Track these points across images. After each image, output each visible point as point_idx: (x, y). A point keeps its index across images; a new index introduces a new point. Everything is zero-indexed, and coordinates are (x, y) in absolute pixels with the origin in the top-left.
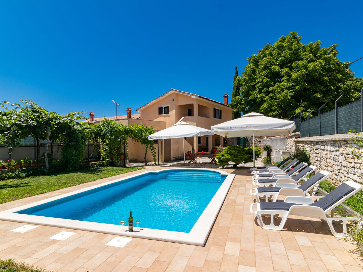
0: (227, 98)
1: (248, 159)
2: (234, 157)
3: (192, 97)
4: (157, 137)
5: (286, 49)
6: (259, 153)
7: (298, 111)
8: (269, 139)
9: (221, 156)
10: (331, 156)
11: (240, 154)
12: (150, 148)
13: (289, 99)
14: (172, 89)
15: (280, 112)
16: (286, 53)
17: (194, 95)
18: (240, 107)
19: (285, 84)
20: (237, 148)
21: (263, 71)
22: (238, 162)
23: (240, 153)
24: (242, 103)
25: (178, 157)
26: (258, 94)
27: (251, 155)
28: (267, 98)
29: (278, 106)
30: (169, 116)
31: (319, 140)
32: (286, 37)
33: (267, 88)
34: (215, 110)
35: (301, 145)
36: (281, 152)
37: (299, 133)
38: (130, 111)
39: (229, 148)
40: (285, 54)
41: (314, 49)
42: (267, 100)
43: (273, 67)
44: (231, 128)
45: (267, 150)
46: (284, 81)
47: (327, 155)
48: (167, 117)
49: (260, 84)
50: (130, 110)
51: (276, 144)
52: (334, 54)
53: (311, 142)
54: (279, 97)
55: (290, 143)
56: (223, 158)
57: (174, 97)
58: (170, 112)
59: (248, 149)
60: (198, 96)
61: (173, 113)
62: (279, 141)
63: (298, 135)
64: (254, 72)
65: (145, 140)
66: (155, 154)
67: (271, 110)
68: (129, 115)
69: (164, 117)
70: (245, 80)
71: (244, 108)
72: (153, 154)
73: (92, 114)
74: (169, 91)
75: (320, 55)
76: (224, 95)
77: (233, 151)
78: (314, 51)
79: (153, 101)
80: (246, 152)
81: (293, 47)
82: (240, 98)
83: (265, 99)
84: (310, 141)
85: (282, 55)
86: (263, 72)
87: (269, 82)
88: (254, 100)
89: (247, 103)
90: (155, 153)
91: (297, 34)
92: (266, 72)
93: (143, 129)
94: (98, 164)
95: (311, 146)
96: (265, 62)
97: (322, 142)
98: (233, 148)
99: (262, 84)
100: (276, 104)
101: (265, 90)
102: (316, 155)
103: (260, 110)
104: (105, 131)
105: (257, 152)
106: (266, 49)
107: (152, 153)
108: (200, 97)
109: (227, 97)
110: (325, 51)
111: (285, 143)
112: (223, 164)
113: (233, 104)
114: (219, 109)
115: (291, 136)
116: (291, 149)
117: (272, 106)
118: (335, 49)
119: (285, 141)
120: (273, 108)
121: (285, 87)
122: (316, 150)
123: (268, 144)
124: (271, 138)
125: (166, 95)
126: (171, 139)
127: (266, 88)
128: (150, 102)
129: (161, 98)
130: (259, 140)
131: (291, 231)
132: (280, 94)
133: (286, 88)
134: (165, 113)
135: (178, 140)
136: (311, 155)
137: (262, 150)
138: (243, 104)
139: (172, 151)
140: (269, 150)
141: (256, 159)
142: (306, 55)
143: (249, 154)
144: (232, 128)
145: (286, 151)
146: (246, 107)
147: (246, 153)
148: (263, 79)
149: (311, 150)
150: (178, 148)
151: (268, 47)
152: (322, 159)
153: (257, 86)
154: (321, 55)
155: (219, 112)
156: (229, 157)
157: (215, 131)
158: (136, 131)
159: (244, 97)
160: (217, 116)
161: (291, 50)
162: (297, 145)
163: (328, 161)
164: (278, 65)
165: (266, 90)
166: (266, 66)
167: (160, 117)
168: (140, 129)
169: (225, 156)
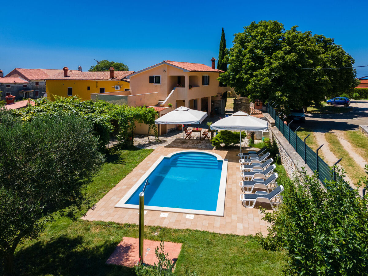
3: (184, 71)
4: (162, 122)
9: (215, 140)
12: (153, 128)
30: (161, 86)
34: (203, 77)
35: (274, 136)
44: (225, 127)
48: (159, 88)
49: (246, 65)
56: (217, 142)
57: (166, 68)
58: (162, 82)
61: (164, 83)
68: (111, 74)
69: (155, 86)
73: (66, 69)
77: (225, 137)
80: (235, 136)
82: (228, 74)
83: (250, 80)
86: (249, 55)
87: (253, 65)
92: (251, 56)
93: (147, 112)
99: (248, 66)
101: (249, 72)
105: (244, 135)
107: (154, 132)
114: (207, 75)
117: (256, 87)
120: (257, 90)
125: (157, 66)
131: (257, 208)
134: (156, 83)
145: (266, 132)
148: (248, 62)
153: (244, 67)
155: (207, 78)
158: (142, 115)
160: (205, 83)
166: (251, 50)
168: (144, 112)
169: (219, 140)
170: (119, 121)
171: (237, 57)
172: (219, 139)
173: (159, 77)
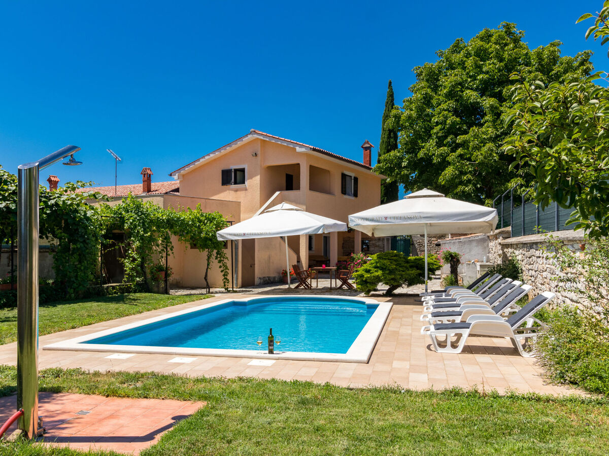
0: (370, 151)
1: (415, 277)
2: (389, 274)
3: (298, 149)
4: (235, 235)
5: (491, 58)
6: (435, 267)
7: (512, 184)
8: (456, 240)
9: (363, 272)
10: (547, 266)
11: (401, 269)
12: (216, 258)
13: (495, 160)
14: (253, 130)
15: (479, 186)
16: (491, 66)
17: (301, 146)
18: (398, 174)
19: (488, 130)
20: (395, 256)
21: (446, 102)
22: (396, 284)
23: (400, 267)
24: (403, 164)
25: (269, 277)
26: (436, 148)
27: (420, 269)
28: (452, 157)
29: (475, 174)
30: (246, 190)
31: (533, 241)
32: (493, 31)
33: (454, 136)
34: (344, 176)
35: (510, 250)
36: (478, 264)
37: (509, 228)
38: (150, 175)
39: (379, 258)
40: (490, 68)
41: (546, 60)
42: (454, 161)
43: (466, 94)
44: (386, 218)
45: (451, 261)
46: (486, 125)
47: (543, 265)
48: (242, 192)
49: (440, 126)
50: (149, 172)
51: (468, 250)
52: (586, 69)
53: (524, 245)
54: (477, 156)
55: (494, 248)
56: (369, 276)
57: (258, 148)
58: (248, 181)
59: (416, 259)
60: (311, 148)
61: (254, 183)
62: (474, 244)
63: (508, 232)
64: (427, 100)
65: (206, 242)
66: (227, 270)
67: (461, 183)
68: (146, 183)
69: (233, 192)
70: (410, 117)
71: (407, 176)
72: (222, 269)
73: (53, 179)
74: (247, 135)
75: (557, 72)
76: (365, 143)
77: (387, 262)
78: (546, 64)
79: (208, 155)
80: (411, 264)
81: (506, 55)
82: (398, 154)
83: (449, 159)
84: (522, 243)
85: (484, 69)
86: (447, 104)
87: (458, 124)
88: (428, 159)
89: (414, 165)
90: (227, 268)
91: (514, 27)
92: (452, 104)
93: (203, 218)
94: (118, 287)
95: (524, 252)
96: (451, 82)
97: (536, 243)
98: (387, 257)
99: (444, 127)
100: (470, 169)
101: (449, 139)
102: (530, 267)
103: (439, 181)
104: (131, 221)
105: (432, 264)
106: (453, 52)
107: (220, 267)
108: (314, 150)
109: (369, 148)
110: (567, 63)
111: (485, 248)
112: (367, 287)
113: (383, 165)
114: (353, 175)
115: (496, 234)
116: (496, 260)
117: (462, 173)
118: (588, 59)
119: (485, 244)
120: (465, 178)
121: (488, 136)
122: (529, 258)
123: (454, 250)
124: (460, 239)
125: (240, 143)
126: (254, 239)
127: (451, 136)
128: (203, 157)
129: (229, 149)
130: (436, 242)
132: (478, 150)
133: (491, 137)
134: (235, 183)
135: (269, 242)
136: (524, 269)
137: (442, 262)
138: (404, 167)
139: (256, 266)
140: (454, 261)
141: (430, 279)
142: (530, 72)
143: (418, 269)
144: (388, 220)
145: (488, 264)
146: (410, 174)
147: (411, 267)
148: (446, 118)
149: (523, 259)
150: (269, 258)
151: (457, 49)
152: (537, 272)
153: (435, 131)
154: (559, 73)
155: (353, 181)
156: (380, 273)
157: (357, 225)
158: (190, 223)
159: (407, 152)
160: (348, 190)
161: (501, 60)
162: (505, 250)
163: (544, 274)
164: (476, 90)
165: (451, 139)
166: (452, 90)
167: (226, 191)
168: (196, 218)
169: (372, 273)
170: (127, 223)
171: (420, 110)
172: (373, 270)
173: (243, 170)
